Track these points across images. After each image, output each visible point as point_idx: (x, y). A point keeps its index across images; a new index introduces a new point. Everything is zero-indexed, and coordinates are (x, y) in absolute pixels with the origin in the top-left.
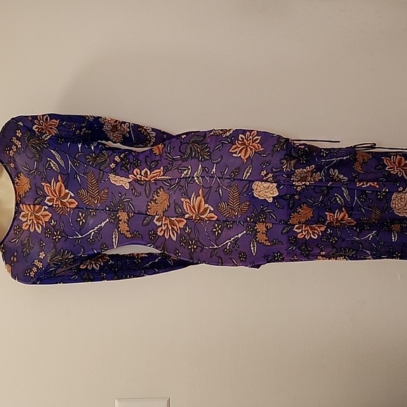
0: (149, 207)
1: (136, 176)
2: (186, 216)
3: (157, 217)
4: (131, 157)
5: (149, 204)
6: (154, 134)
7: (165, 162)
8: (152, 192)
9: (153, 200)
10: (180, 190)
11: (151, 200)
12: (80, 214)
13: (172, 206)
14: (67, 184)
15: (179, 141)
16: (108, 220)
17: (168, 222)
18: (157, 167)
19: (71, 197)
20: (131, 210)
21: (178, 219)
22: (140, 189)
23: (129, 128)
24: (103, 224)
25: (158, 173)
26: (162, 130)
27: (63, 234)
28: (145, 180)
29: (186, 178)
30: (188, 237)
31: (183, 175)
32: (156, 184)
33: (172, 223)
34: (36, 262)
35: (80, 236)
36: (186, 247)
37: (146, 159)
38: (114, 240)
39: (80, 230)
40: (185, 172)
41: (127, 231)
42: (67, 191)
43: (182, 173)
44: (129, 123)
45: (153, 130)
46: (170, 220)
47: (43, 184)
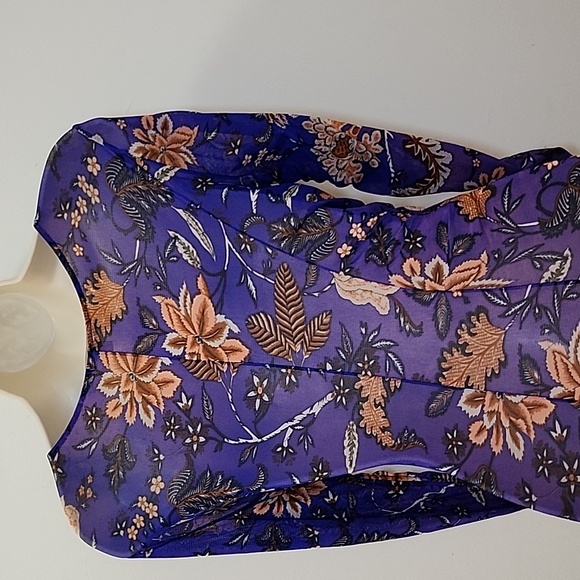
0: (444, 365)
1: (408, 279)
2: (555, 392)
3: (467, 392)
4: (395, 226)
5: (447, 355)
6: (448, 158)
7: (495, 240)
8: (454, 324)
9: (457, 346)
10: (538, 317)
11: (452, 345)
12: (256, 380)
13: (514, 363)
14: (221, 301)
15: (537, 178)
16: (329, 397)
17: (499, 406)
18: (469, 254)
19: (232, 335)
20: (393, 373)
21: (530, 399)
22: (420, 314)
23: (382, 143)
24: (317, 409)
25: (473, 271)
26: (468, 147)
27: (211, 433)
28: (435, 291)
29: (556, 283)
30: (558, 452)
31: (547, 275)
32: (467, 301)
33: (512, 410)
34: (143, 503)
35: (255, 439)
36: (554, 479)
37: (438, 233)
38: (347, 452)
39: (255, 423)
40: (553, 268)
41: (384, 430)
42: (221, 318)
43: (543, 269)
44: (382, 132)
45: (445, 146)
46: (507, 403)
47: (158, 299)
